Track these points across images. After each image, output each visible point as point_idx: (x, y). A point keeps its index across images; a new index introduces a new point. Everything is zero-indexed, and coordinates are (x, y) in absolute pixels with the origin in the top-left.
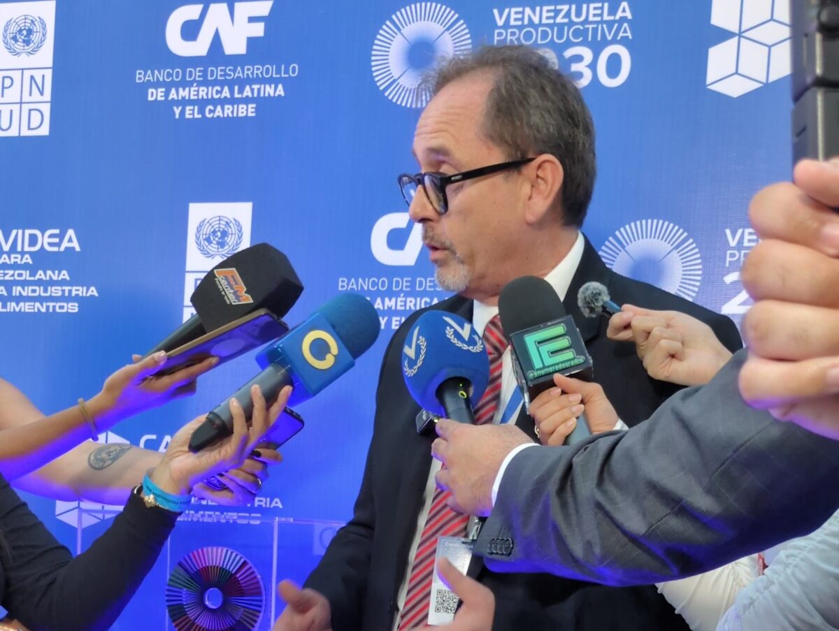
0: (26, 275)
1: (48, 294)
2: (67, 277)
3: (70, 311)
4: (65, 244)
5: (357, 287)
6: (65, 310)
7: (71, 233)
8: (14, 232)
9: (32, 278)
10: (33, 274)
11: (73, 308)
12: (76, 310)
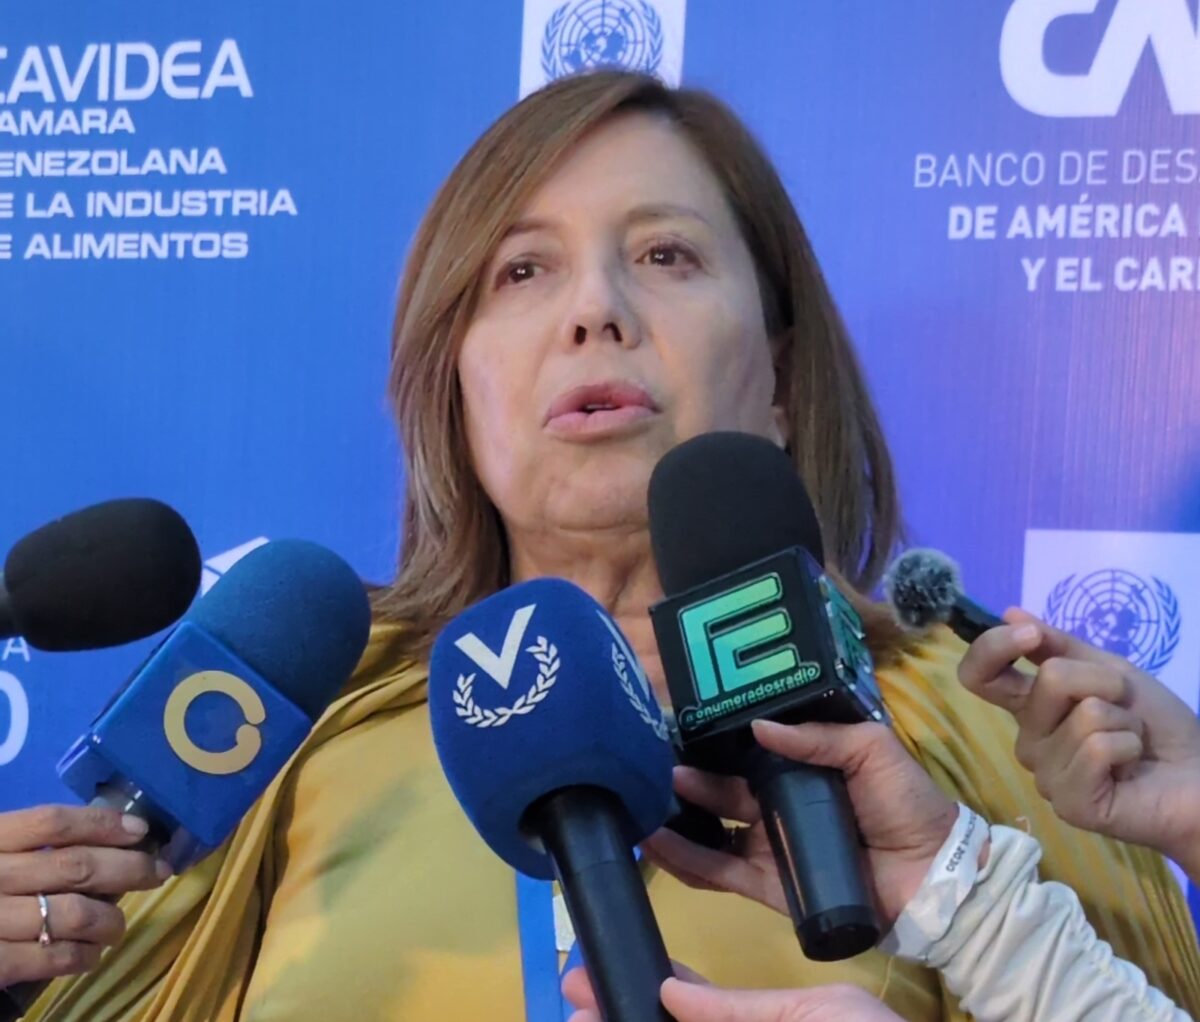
0: (119, 163)
1: (173, 212)
2: (220, 166)
3: (227, 254)
4: (215, 79)
5: (964, 176)
6: (214, 253)
7: (229, 49)
8: (90, 51)
9: (134, 171)
10: (136, 160)
11: (234, 246)
12: (243, 251)
